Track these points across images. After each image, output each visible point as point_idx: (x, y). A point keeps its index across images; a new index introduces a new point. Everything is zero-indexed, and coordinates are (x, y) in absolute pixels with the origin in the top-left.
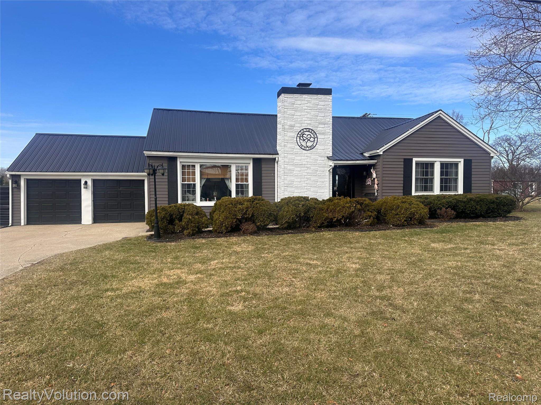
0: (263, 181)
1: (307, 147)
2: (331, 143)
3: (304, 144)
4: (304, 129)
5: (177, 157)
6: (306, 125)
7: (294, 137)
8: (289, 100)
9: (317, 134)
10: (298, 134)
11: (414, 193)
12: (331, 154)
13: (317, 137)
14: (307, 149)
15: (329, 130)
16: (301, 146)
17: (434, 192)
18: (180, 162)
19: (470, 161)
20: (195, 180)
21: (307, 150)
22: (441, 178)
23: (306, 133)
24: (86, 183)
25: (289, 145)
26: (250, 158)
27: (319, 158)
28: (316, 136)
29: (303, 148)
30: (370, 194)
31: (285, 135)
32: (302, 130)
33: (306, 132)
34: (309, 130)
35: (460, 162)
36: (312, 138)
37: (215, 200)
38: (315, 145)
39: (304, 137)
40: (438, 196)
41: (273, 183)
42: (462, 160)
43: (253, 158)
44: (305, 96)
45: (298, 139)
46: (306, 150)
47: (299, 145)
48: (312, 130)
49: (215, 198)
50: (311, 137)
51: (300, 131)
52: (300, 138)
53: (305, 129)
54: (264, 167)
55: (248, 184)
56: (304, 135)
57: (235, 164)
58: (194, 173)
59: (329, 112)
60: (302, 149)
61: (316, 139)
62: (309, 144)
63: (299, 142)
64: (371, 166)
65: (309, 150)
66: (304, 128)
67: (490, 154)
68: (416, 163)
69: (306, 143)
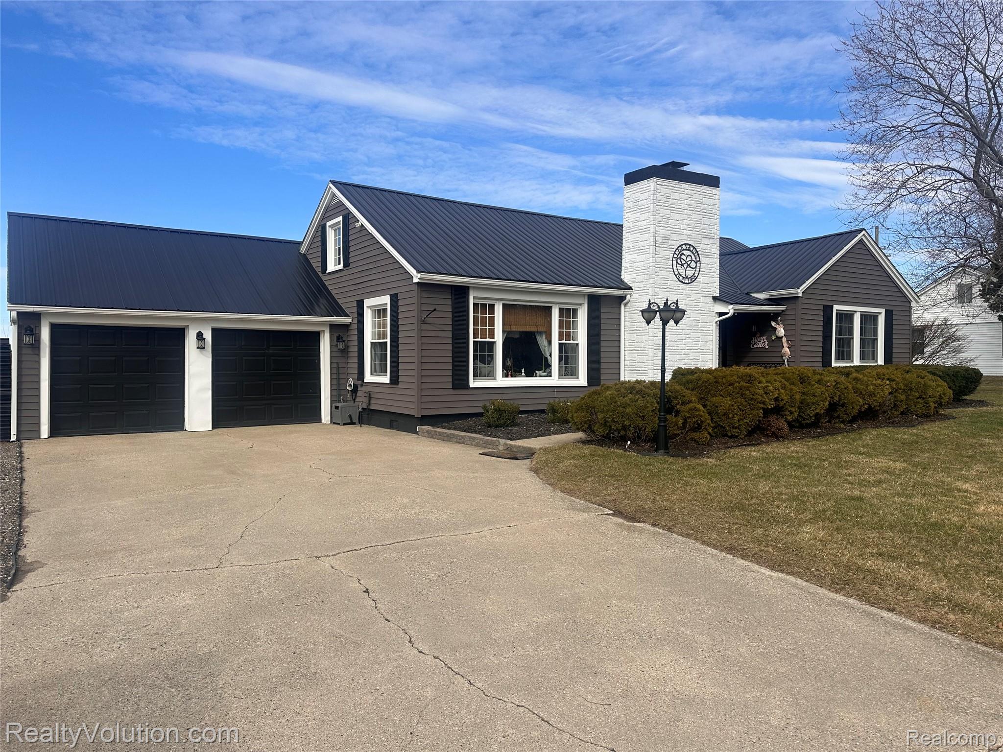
0: (602, 338)
1: (687, 277)
2: (718, 272)
3: (682, 272)
4: (682, 245)
5: (468, 287)
6: (685, 237)
7: (668, 259)
8: (663, 190)
9: (700, 256)
10: (675, 253)
11: (834, 364)
12: (718, 291)
13: (700, 261)
14: (687, 281)
15: (716, 250)
16: (678, 276)
17: (853, 362)
18: (474, 298)
19: (892, 311)
20: (494, 334)
21: (687, 283)
22: (861, 339)
23: (685, 252)
24: (200, 336)
25: (662, 273)
26: (584, 295)
27: (702, 299)
28: (698, 259)
29: (681, 279)
30: (768, 364)
31: (657, 253)
32: (680, 246)
33: (685, 250)
34: (690, 247)
35: (880, 313)
36: (693, 262)
37: (523, 374)
38: (696, 275)
39: (682, 260)
40: (858, 369)
41: (617, 342)
42: (883, 311)
43: (588, 295)
44: (685, 185)
45: (675, 263)
46: (684, 283)
47: (676, 273)
48: (694, 248)
49: (523, 371)
50: (692, 260)
51: (677, 249)
52: (677, 262)
53: (685, 244)
54: (605, 311)
55: (577, 344)
56: (683, 257)
57: (558, 305)
58: (492, 322)
59: (716, 218)
60: (679, 281)
61: (698, 264)
62: (690, 273)
63: (675, 268)
64: (775, 316)
65: (689, 283)
66: (683, 243)
67: (910, 302)
68: (837, 314)
69: (686, 270)
